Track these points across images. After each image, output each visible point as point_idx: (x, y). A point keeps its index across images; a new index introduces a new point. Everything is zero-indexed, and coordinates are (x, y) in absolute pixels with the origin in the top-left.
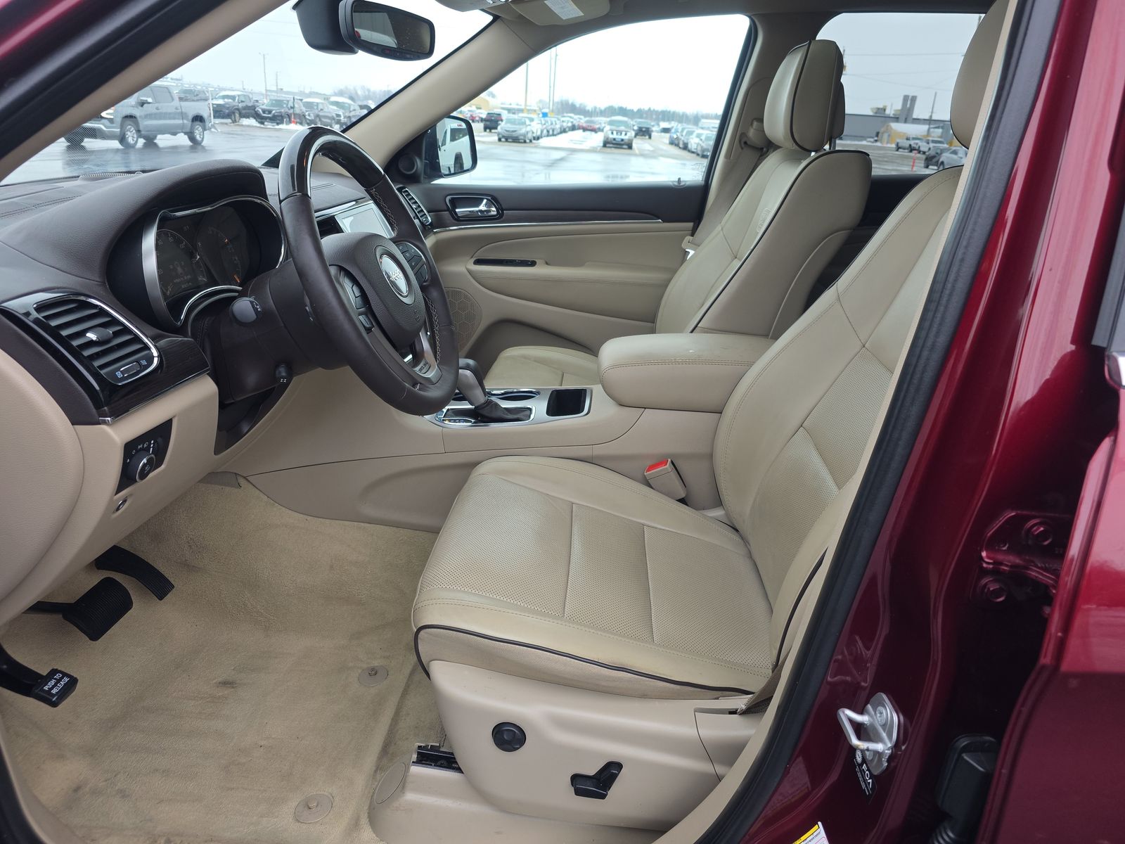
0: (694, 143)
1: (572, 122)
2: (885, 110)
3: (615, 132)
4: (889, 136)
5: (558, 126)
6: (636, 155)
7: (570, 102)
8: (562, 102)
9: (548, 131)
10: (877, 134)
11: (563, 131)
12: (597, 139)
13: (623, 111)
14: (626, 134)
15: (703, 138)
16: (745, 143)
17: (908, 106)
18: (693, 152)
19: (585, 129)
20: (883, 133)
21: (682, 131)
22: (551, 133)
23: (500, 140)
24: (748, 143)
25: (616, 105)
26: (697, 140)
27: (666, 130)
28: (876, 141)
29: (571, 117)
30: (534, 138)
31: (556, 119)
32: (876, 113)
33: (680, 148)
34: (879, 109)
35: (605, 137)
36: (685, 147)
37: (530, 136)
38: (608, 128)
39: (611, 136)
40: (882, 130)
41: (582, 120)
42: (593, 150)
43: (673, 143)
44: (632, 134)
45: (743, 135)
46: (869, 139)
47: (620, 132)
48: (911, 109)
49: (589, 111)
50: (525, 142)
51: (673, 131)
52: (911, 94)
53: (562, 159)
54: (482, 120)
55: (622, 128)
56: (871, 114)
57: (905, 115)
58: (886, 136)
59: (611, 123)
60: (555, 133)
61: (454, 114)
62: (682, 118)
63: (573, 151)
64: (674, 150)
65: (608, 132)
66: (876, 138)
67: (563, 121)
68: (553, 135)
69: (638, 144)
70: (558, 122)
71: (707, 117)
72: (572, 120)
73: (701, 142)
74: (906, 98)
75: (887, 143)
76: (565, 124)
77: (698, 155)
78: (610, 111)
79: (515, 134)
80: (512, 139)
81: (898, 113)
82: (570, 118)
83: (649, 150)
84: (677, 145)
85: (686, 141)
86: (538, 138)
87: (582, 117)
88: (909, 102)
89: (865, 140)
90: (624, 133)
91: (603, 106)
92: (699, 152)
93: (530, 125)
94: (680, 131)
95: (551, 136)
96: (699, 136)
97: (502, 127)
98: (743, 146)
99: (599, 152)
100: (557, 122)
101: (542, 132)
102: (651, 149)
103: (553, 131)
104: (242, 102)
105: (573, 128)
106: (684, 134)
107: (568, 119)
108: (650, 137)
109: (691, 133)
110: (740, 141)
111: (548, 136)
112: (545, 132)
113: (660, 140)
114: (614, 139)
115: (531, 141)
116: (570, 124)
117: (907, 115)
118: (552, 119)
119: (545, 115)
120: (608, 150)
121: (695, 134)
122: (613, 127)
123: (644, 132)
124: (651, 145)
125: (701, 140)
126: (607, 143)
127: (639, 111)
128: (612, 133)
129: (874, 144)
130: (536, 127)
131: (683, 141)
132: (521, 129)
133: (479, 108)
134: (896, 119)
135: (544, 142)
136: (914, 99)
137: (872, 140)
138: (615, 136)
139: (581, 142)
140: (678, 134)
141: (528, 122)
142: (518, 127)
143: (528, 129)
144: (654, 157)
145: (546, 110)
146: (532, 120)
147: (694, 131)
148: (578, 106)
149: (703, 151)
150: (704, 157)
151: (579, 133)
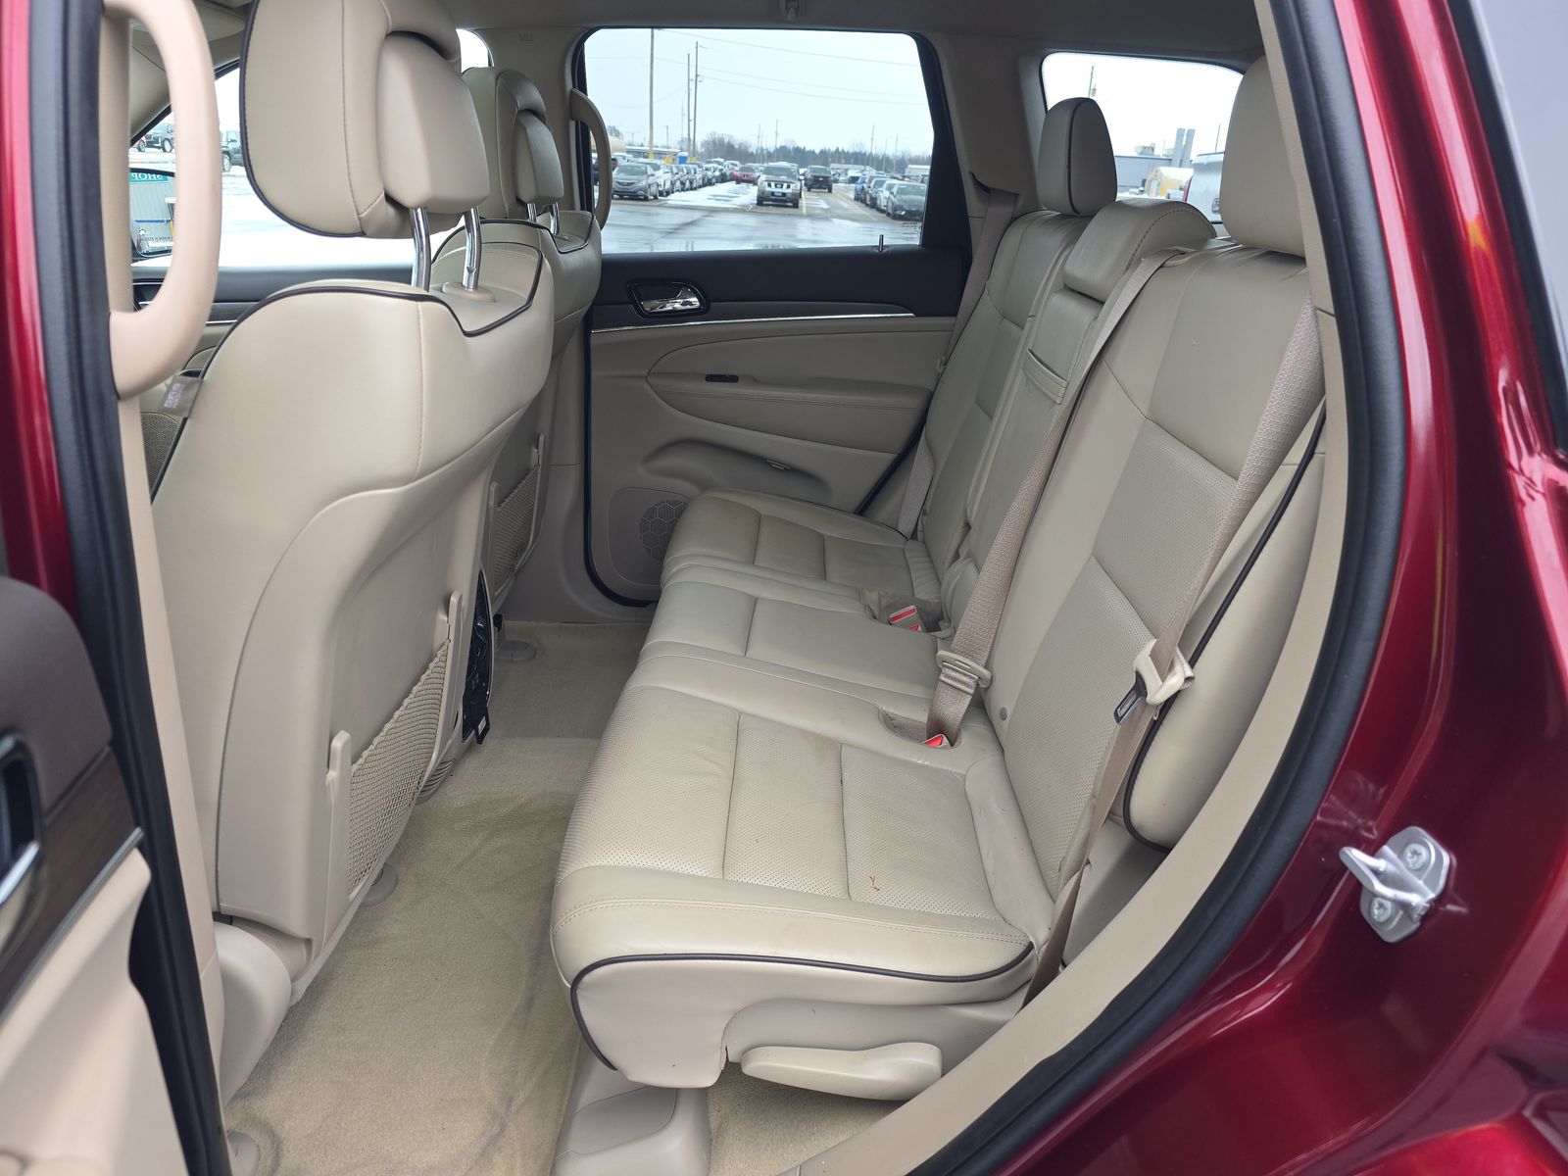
0: (884, 197)
1: (722, 170)
2: (1153, 149)
3: (773, 184)
4: (1159, 185)
5: (699, 176)
6: (801, 216)
7: (726, 141)
8: (714, 142)
9: (683, 183)
10: (1144, 181)
11: (707, 183)
12: (750, 194)
14: (788, 187)
15: (895, 190)
17: (1184, 143)
18: (883, 211)
19: (739, 181)
20: (1151, 181)
21: (870, 182)
22: (688, 185)
26: (887, 194)
27: (854, 180)
28: (1142, 191)
29: (719, 163)
30: (661, 194)
31: (696, 166)
32: (1141, 153)
33: (867, 205)
34: (1145, 148)
35: (759, 190)
36: (873, 204)
37: (653, 189)
38: (763, 177)
39: (768, 189)
40: (1149, 177)
41: (734, 166)
42: (742, 210)
43: (860, 198)
46: (1132, 190)
47: (778, 184)
48: (1187, 149)
49: (752, 153)
50: (646, 199)
51: (860, 180)
52: (1187, 127)
53: (692, 224)
55: (784, 178)
56: (1136, 155)
57: (1179, 157)
58: (1154, 185)
59: (767, 171)
60: (694, 185)
62: (873, 162)
63: (713, 211)
64: (862, 209)
65: (764, 183)
66: (1142, 189)
67: (707, 169)
68: (692, 189)
69: (810, 200)
70: (698, 170)
71: (917, 161)
72: (720, 167)
73: (892, 197)
74: (1180, 132)
75: (1157, 194)
76: (710, 174)
77: (889, 214)
79: (632, 189)
80: (629, 195)
81: (1171, 153)
83: (822, 209)
84: (863, 201)
85: (874, 195)
86: (668, 193)
87: (737, 162)
88: (1185, 137)
89: (1128, 190)
90: (785, 185)
92: (890, 211)
93: (653, 175)
94: (867, 181)
95: (687, 190)
96: (890, 188)
97: (616, 177)
99: (751, 212)
101: (673, 184)
102: (826, 206)
103: (691, 183)
105: (723, 179)
106: (872, 185)
107: (715, 165)
108: (830, 191)
109: (880, 184)
111: (683, 190)
112: (678, 184)
113: (844, 193)
114: (773, 194)
115: (656, 198)
116: (717, 173)
117: (1183, 157)
118: (689, 166)
120: (764, 209)
121: (885, 186)
122: (771, 177)
123: (820, 184)
124: (827, 202)
125: (892, 193)
126: (762, 200)
127: (823, 152)
128: (769, 185)
129: (1140, 196)
130: (663, 178)
131: (871, 195)
132: (639, 181)
134: (1168, 161)
135: (676, 198)
136: (1191, 134)
137: (1137, 190)
138: (773, 189)
139: (727, 199)
140: (865, 186)
141: (650, 171)
142: (635, 177)
143: (651, 180)
144: (826, 219)
145: (685, 153)
146: (656, 168)
147: (884, 182)
148: (737, 146)
149: (895, 209)
150: (896, 217)
151: (730, 186)
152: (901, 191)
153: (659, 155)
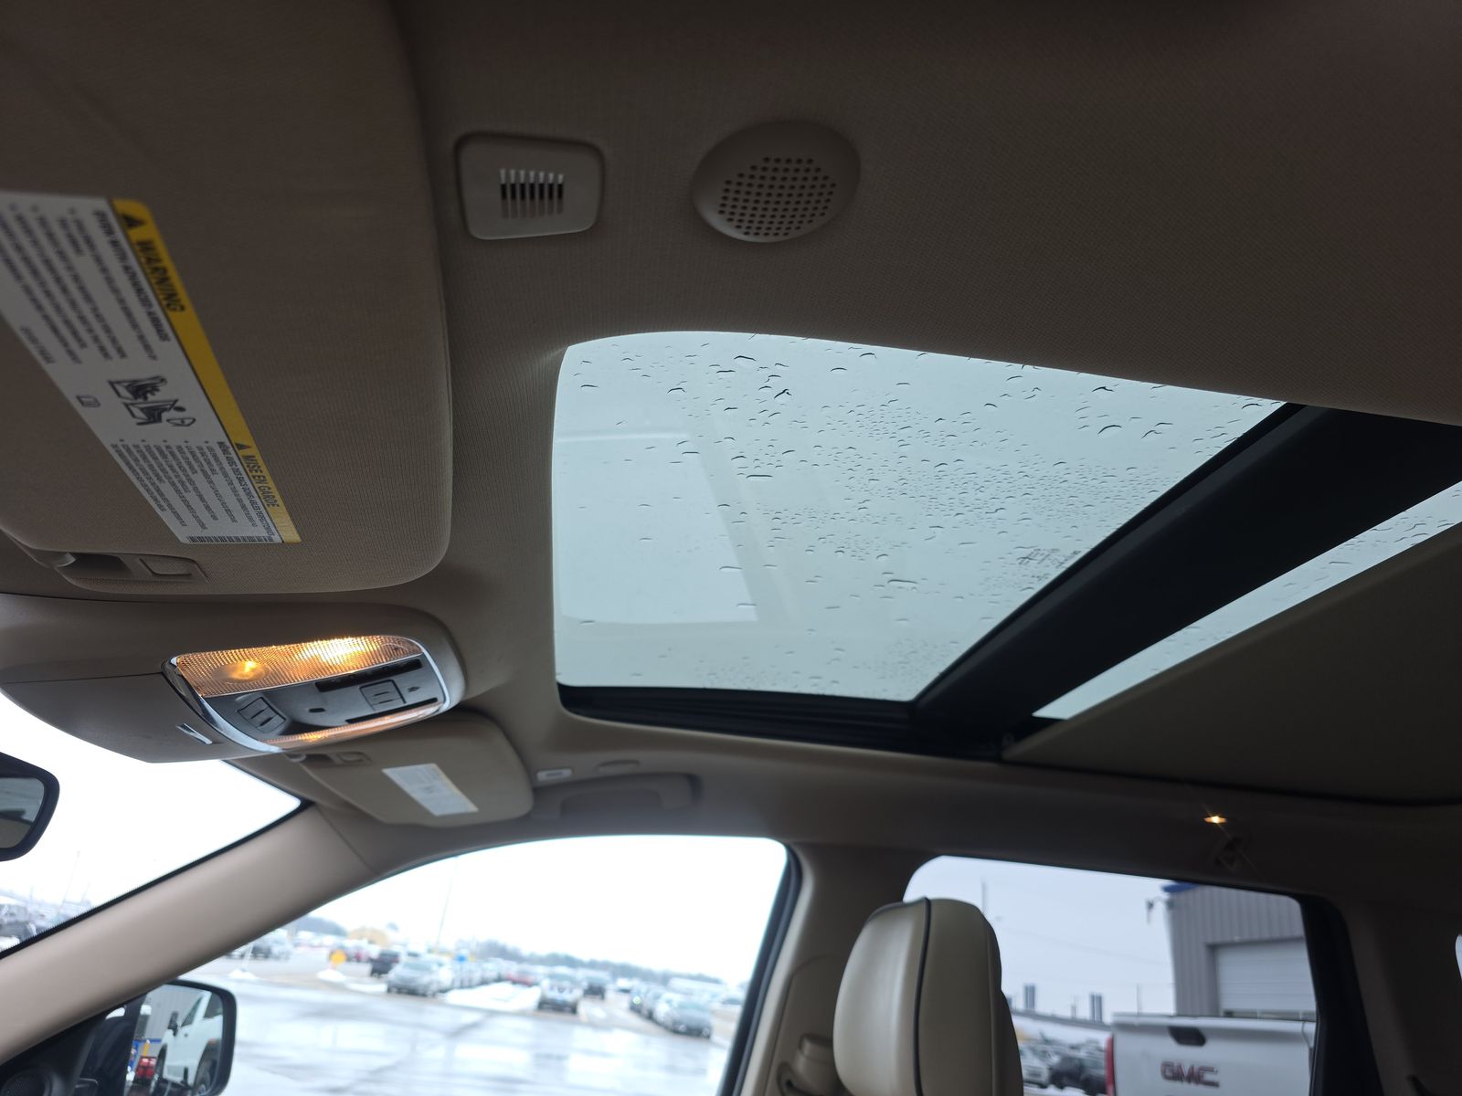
0: (662, 1010)
1: (500, 970)
3: (555, 990)
5: (477, 976)
6: (580, 1023)
9: (462, 982)
11: (484, 982)
12: (530, 997)
13: (571, 962)
14: (570, 993)
15: (674, 1004)
16: (789, 1084)
18: (660, 1025)
19: (515, 982)
21: (647, 994)
22: (465, 984)
23: (389, 991)
24: (795, 1083)
25: (562, 950)
26: (665, 1007)
27: (626, 991)
29: (496, 964)
30: (440, 991)
31: (475, 966)
33: (643, 1017)
35: (541, 995)
36: (650, 1016)
37: (434, 987)
38: (546, 982)
39: (550, 995)
41: (512, 968)
42: (522, 1014)
43: (635, 1009)
44: (578, 993)
45: (785, 1067)
47: (562, 990)
49: (523, 957)
50: (424, 995)
51: (634, 992)
53: (475, 1026)
54: (371, 960)
55: (566, 984)
59: (551, 976)
60: (472, 984)
61: (185, 977)
62: (646, 976)
63: (492, 1013)
64: (635, 1020)
65: (545, 988)
67: (485, 969)
68: (469, 987)
69: (588, 1008)
70: (478, 969)
72: (496, 968)
73: (671, 1011)
76: (487, 974)
77: (667, 1028)
78: (554, 960)
79: (412, 985)
80: (408, 990)
82: (494, 967)
83: (599, 1018)
84: (640, 1013)
85: (651, 1008)
86: (445, 991)
87: (514, 964)
90: (567, 992)
91: (543, 951)
92: (669, 1025)
93: (436, 972)
94: (643, 993)
95: (465, 988)
96: (669, 1002)
97: (397, 973)
98: (785, 1089)
99: (531, 1016)
100: (476, 970)
101: (453, 982)
102: (603, 1016)
103: (469, 981)
104: (12, 915)
105: (499, 979)
106: (649, 997)
107: (492, 967)
108: (603, 1000)
109: (657, 997)
110: (779, 1079)
111: (460, 988)
112: (457, 982)
113: (616, 1005)
114: (554, 999)
115: (434, 995)
116: (494, 974)
118: (469, 966)
119: (461, 959)
120: (543, 1014)
121: (663, 999)
122: (554, 983)
123: (595, 991)
124: (603, 1010)
125: (671, 1007)
126: (542, 1005)
127: (592, 961)
128: (552, 991)
130: (445, 975)
131: (648, 1008)
132: (423, 977)
133: (371, 942)
135: (454, 997)
138: (555, 994)
139: (506, 1001)
140: (641, 997)
141: (435, 967)
142: (418, 974)
143: (434, 977)
144: (606, 1029)
145: (464, 952)
146: (440, 965)
148: (509, 949)
149: (676, 1023)
150: (675, 1032)
151: (506, 987)
152: (682, 1006)
153: (443, 952)
